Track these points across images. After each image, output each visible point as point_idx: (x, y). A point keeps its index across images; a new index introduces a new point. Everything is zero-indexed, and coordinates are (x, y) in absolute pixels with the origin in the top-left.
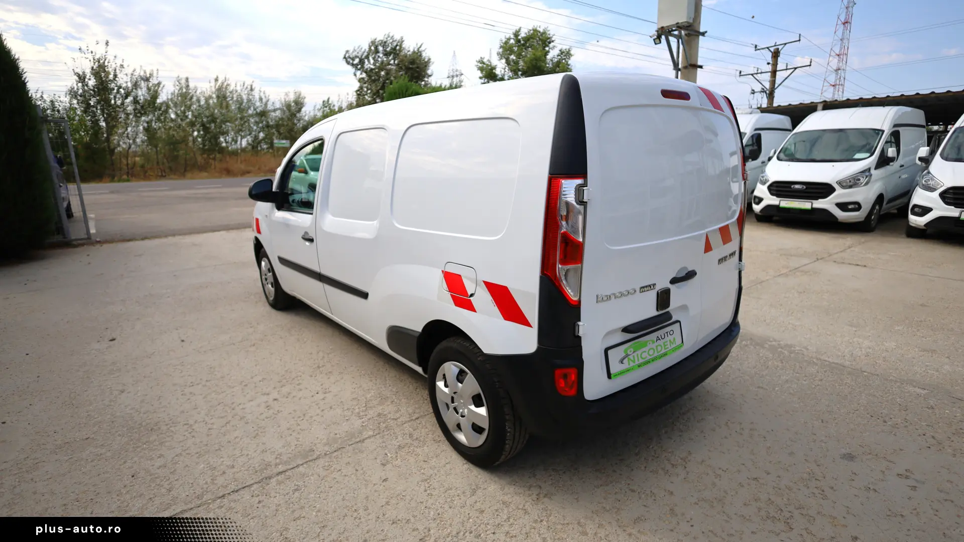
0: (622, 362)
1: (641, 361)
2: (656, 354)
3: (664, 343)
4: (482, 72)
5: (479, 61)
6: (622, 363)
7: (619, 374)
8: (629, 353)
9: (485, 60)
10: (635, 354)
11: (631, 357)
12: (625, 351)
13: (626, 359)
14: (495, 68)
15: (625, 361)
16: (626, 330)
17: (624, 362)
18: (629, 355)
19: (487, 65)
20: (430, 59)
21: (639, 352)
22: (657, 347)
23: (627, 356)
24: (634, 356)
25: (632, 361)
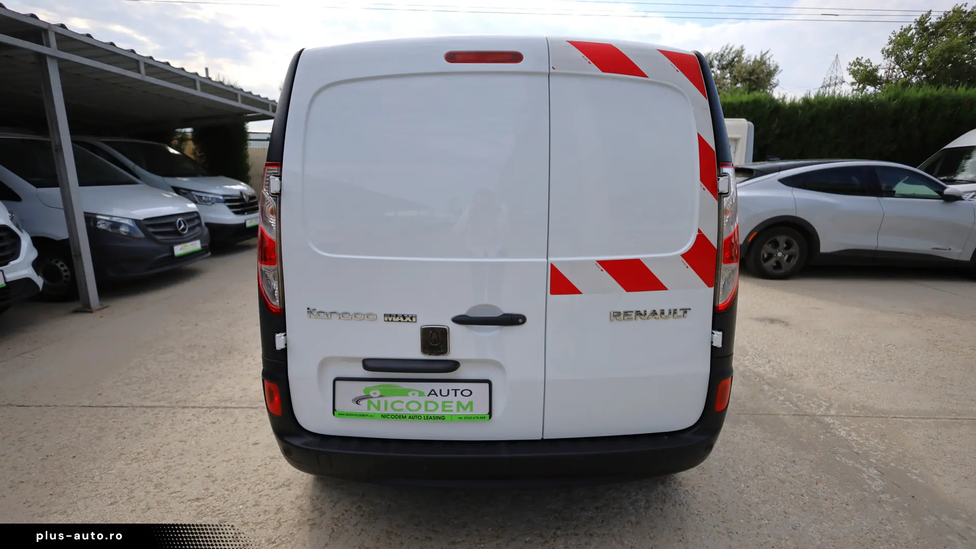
0: (357, 401)
1: (390, 411)
2: (422, 412)
3: (444, 403)
4: (855, 76)
5: (854, 63)
6: (357, 404)
7: (347, 415)
8: (371, 394)
9: (863, 61)
10: (382, 400)
11: (375, 401)
12: (366, 390)
13: (366, 401)
14: (876, 70)
15: (364, 403)
16: (368, 364)
17: (361, 402)
18: (372, 397)
19: (866, 67)
20: (777, 67)
21: (390, 400)
22: (426, 403)
23: (368, 397)
24: (379, 402)
25: (375, 406)
